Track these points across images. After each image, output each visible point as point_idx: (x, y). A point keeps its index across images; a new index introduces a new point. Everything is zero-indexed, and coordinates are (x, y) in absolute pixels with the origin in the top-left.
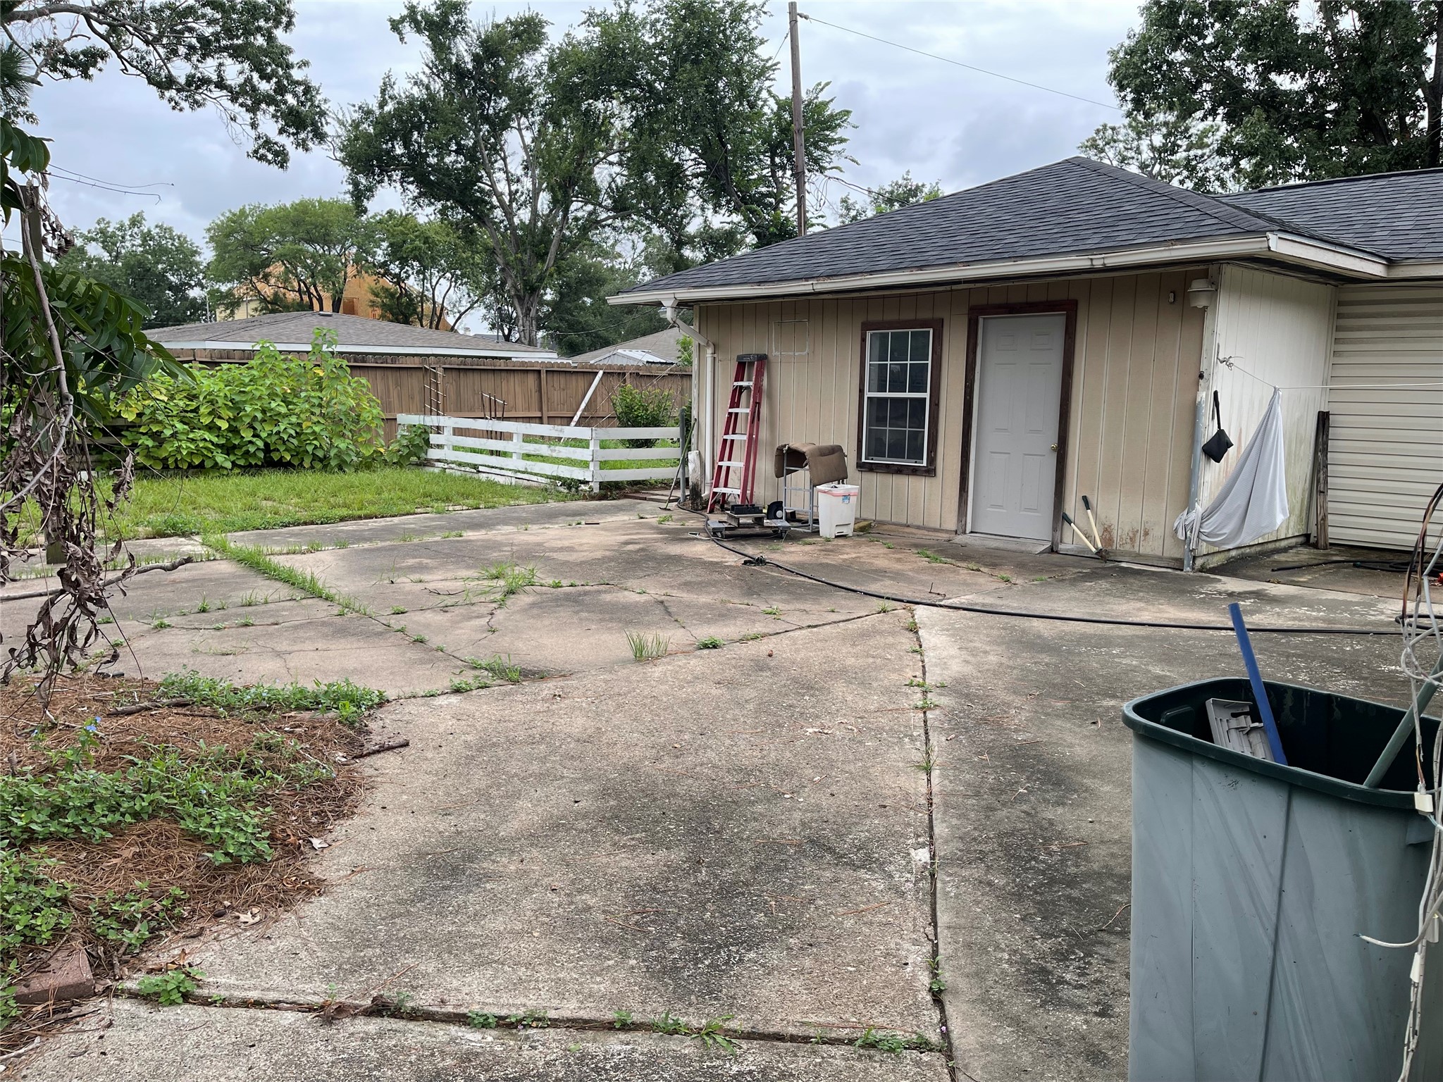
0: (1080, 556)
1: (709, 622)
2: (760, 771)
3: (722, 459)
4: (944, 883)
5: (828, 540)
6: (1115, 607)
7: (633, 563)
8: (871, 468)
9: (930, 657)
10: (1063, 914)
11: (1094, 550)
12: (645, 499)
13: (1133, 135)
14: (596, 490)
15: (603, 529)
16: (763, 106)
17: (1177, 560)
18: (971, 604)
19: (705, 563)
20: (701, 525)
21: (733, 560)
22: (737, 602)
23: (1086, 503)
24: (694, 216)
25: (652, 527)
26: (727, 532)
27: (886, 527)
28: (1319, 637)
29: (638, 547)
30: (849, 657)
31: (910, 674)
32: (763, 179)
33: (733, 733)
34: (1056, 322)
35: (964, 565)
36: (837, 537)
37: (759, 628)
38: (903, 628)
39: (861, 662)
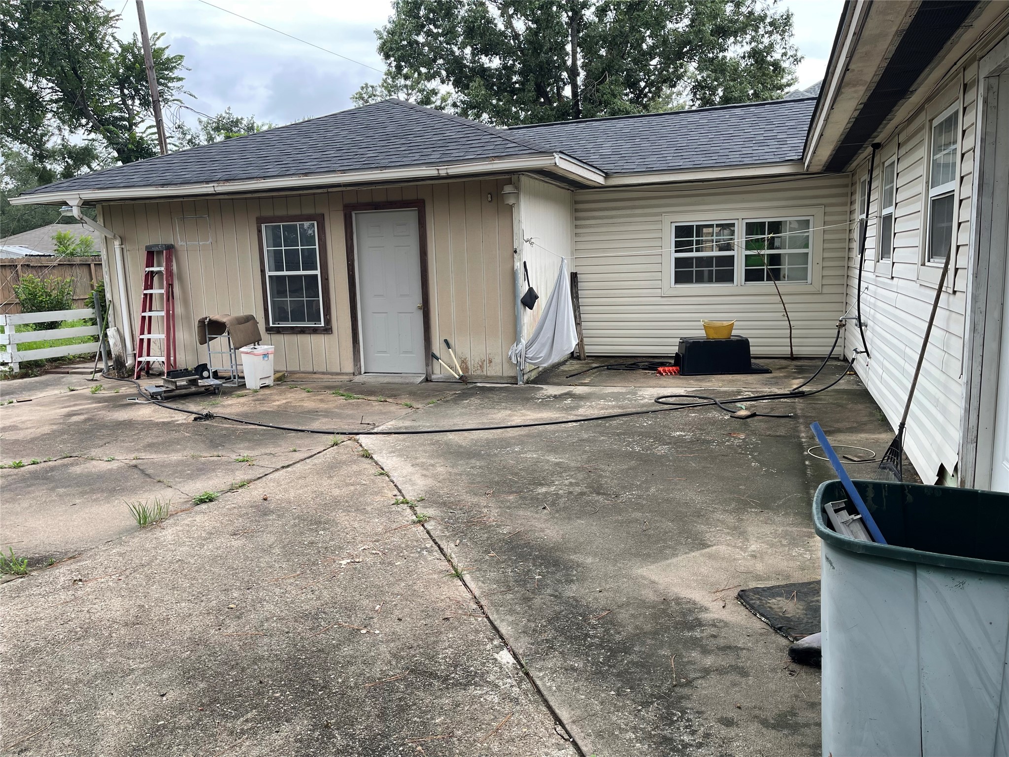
0: (449, 382)
1: (191, 477)
2: (324, 613)
3: (142, 333)
4: (542, 679)
5: (256, 391)
6: (494, 416)
7: (87, 433)
8: (279, 331)
9: (395, 476)
10: (640, 680)
11: (457, 377)
12: (68, 373)
13: (386, 92)
14: (17, 370)
15: (38, 405)
16: (108, 48)
17: (512, 377)
18: (397, 429)
19: (157, 424)
20: (134, 391)
21: (181, 418)
22: (207, 455)
23: (447, 344)
24: (53, 134)
25: (86, 398)
26: (165, 395)
27: (297, 376)
28: (624, 419)
29: (82, 417)
30: (332, 488)
31: (390, 495)
32: (114, 106)
33: (277, 580)
34: (410, 216)
35: (373, 398)
36: (261, 388)
37: (240, 476)
38: (359, 456)
39: (345, 491)
